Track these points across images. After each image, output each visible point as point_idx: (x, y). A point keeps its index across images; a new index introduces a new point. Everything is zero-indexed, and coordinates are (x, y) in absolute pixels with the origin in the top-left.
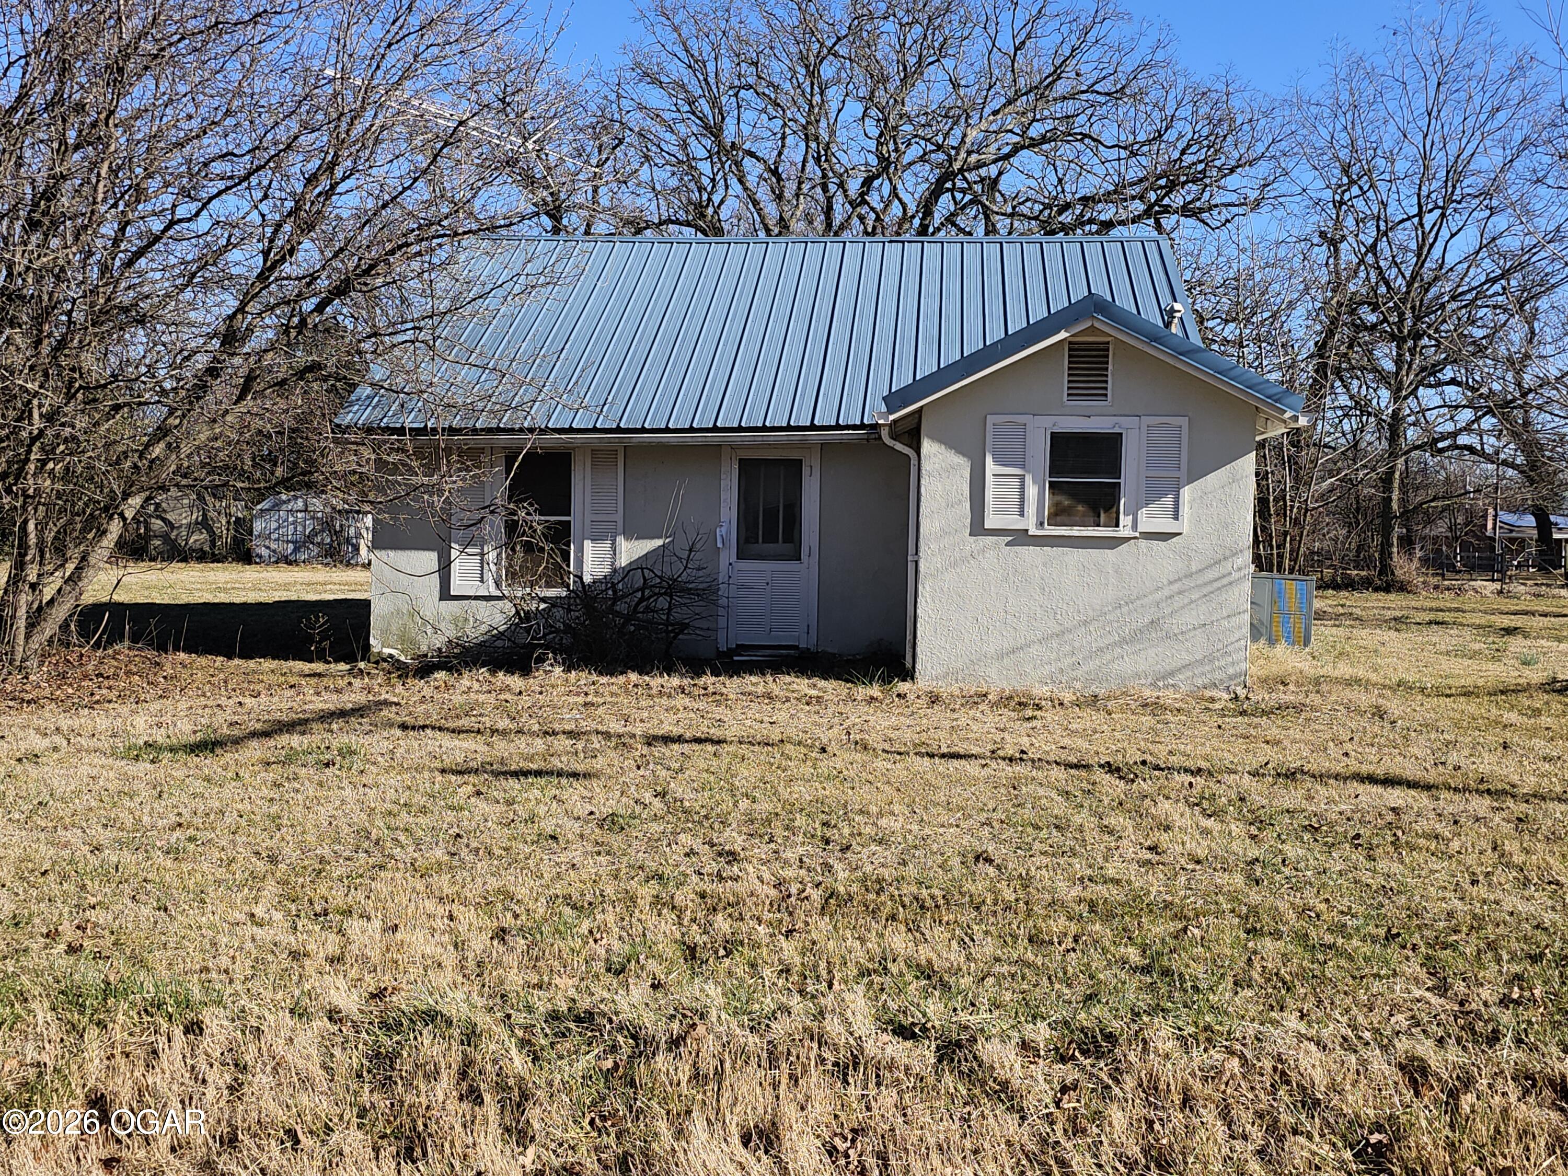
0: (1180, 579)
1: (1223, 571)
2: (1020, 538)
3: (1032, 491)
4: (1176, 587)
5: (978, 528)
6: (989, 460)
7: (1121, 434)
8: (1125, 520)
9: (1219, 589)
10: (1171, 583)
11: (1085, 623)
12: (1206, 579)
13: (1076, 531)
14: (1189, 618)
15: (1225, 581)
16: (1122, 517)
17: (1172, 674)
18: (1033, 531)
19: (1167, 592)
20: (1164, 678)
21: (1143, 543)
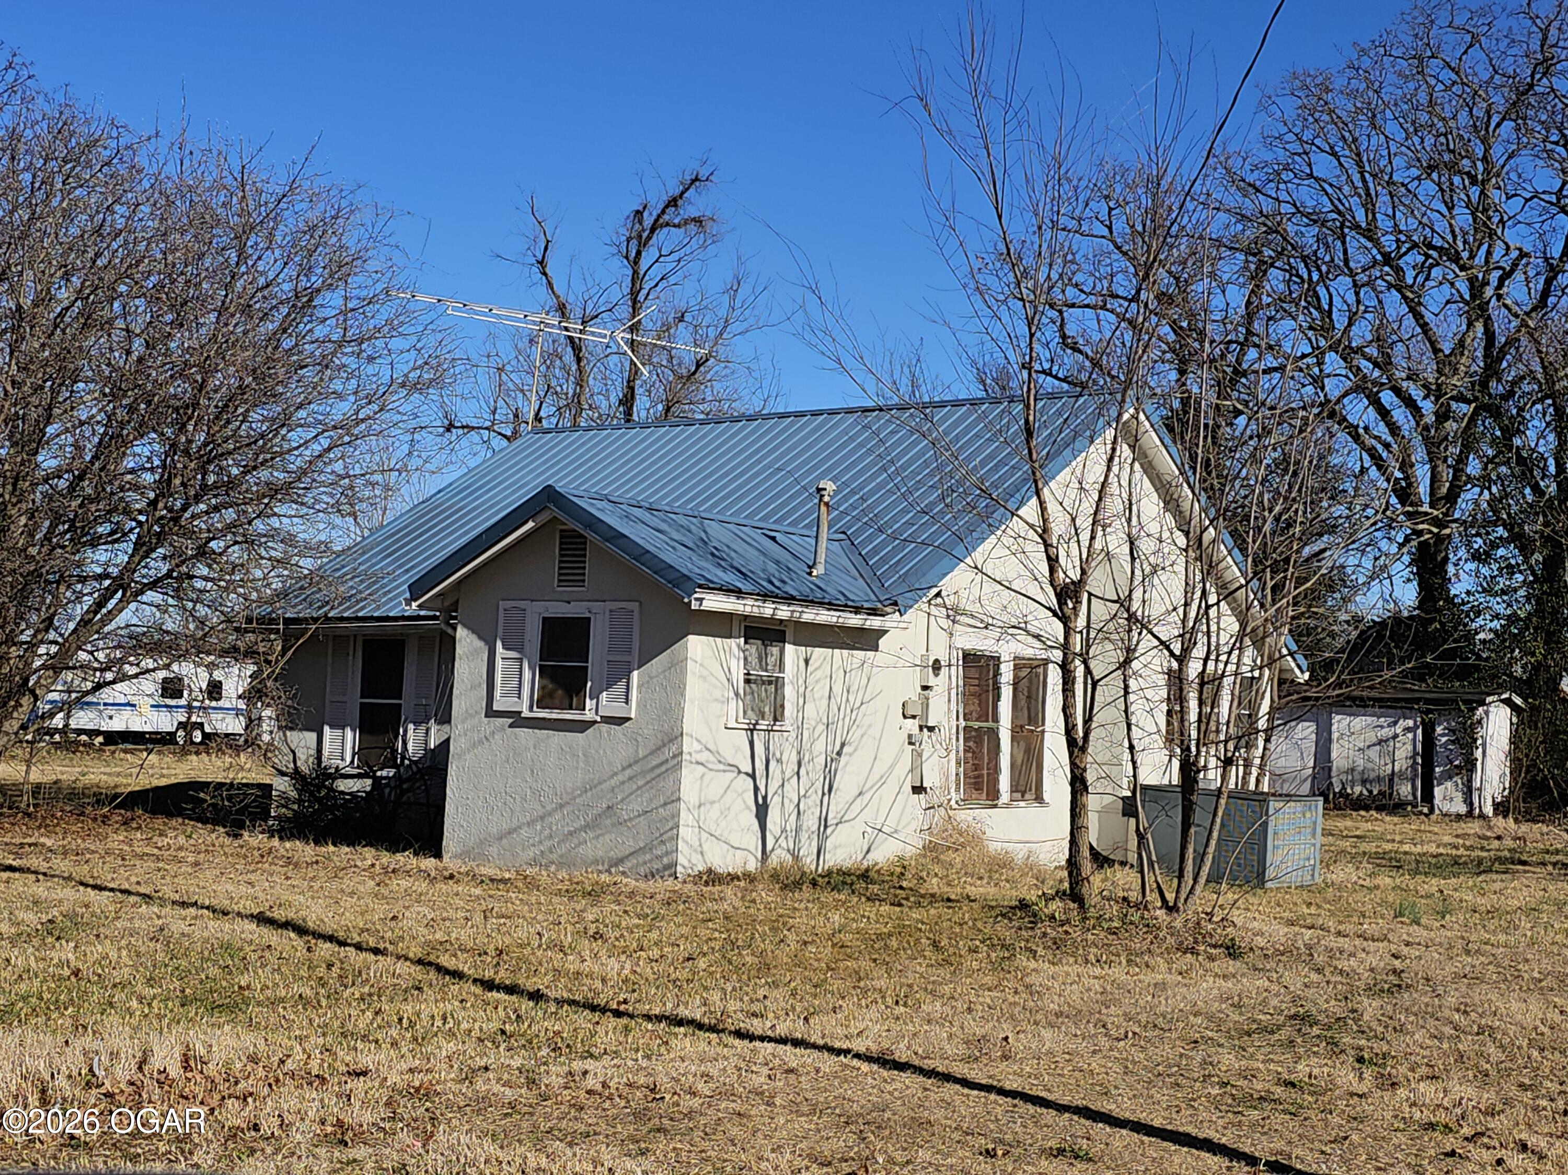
0: (630, 766)
1: (663, 758)
2: (518, 720)
3: (527, 675)
4: (628, 773)
5: (490, 713)
6: (499, 644)
7: (589, 619)
8: (589, 704)
9: (659, 776)
10: (624, 769)
11: (561, 806)
12: (650, 766)
13: (555, 715)
14: (636, 806)
15: (663, 768)
16: (588, 700)
17: (621, 861)
18: (526, 713)
19: (621, 777)
20: (616, 865)
21: (605, 727)
